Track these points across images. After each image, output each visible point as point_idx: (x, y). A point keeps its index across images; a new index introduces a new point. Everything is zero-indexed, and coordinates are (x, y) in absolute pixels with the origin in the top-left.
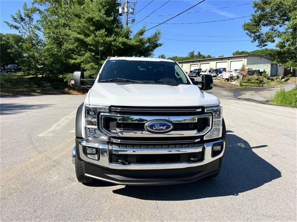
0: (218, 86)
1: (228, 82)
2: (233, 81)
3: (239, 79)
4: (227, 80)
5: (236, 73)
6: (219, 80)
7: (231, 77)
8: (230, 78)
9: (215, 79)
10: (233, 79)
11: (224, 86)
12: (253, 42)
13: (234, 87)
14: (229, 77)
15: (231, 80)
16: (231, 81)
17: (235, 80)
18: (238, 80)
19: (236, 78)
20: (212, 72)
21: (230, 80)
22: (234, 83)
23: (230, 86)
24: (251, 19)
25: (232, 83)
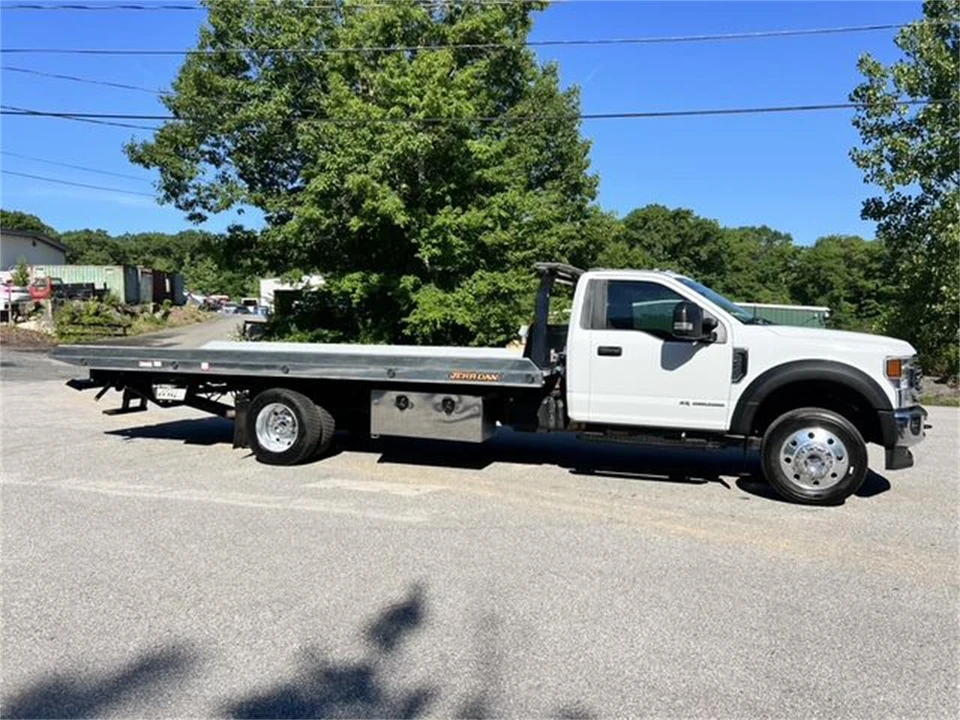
1: (5, 323)
2: (20, 318)
3: (42, 313)
7: (13, 306)
8: (10, 308)
10: (19, 314)
13: (38, 340)
14: (6, 306)
15: (13, 315)
16: (17, 321)
17: (30, 315)
18: (39, 315)
19: (34, 308)
21: (10, 313)
22: (31, 325)
23: (23, 338)
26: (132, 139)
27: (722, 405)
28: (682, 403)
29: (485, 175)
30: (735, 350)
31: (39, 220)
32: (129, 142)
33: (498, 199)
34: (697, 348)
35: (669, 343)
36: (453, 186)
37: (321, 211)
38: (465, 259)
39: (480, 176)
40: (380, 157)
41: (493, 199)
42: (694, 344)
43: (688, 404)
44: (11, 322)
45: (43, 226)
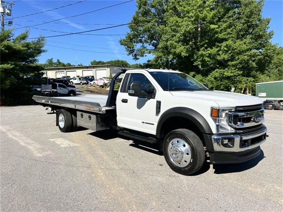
0: (95, 92)
1: (103, 88)
2: (107, 87)
4: (101, 87)
5: (107, 80)
6: (94, 87)
7: (105, 84)
8: (104, 85)
9: (91, 86)
10: (106, 86)
11: (101, 92)
12: (128, 55)
14: (103, 84)
16: (106, 88)
17: (109, 86)
20: (81, 79)
21: (104, 86)
23: (106, 92)
24: (126, 37)
25: (106, 89)
26: (121, 39)
27: (153, 124)
28: (142, 122)
29: (219, 36)
30: (157, 102)
31: (126, 62)
32: (120, 40)
33: (224, 44)
34: (146, 101)
35: (139, 98)
36: (207, 41)
37: (162, 54)
38: (212, 65)
39: (217, 37)
40: (179, 35)
41: (221, 44)
42: (146, 99)
43: (144, 123)
44: (104, 88)
45: (127, 63)
